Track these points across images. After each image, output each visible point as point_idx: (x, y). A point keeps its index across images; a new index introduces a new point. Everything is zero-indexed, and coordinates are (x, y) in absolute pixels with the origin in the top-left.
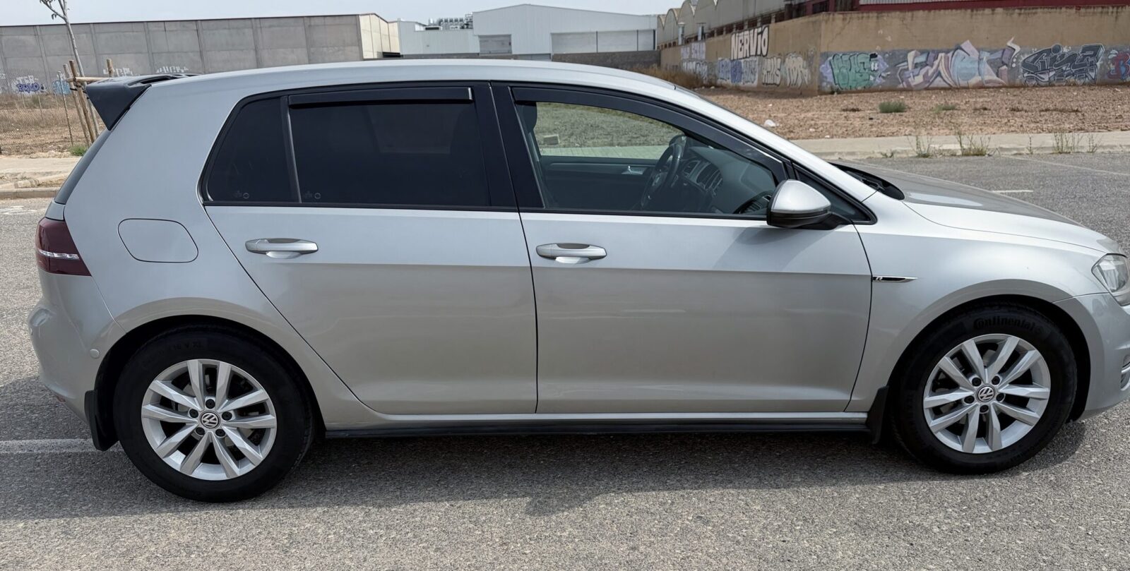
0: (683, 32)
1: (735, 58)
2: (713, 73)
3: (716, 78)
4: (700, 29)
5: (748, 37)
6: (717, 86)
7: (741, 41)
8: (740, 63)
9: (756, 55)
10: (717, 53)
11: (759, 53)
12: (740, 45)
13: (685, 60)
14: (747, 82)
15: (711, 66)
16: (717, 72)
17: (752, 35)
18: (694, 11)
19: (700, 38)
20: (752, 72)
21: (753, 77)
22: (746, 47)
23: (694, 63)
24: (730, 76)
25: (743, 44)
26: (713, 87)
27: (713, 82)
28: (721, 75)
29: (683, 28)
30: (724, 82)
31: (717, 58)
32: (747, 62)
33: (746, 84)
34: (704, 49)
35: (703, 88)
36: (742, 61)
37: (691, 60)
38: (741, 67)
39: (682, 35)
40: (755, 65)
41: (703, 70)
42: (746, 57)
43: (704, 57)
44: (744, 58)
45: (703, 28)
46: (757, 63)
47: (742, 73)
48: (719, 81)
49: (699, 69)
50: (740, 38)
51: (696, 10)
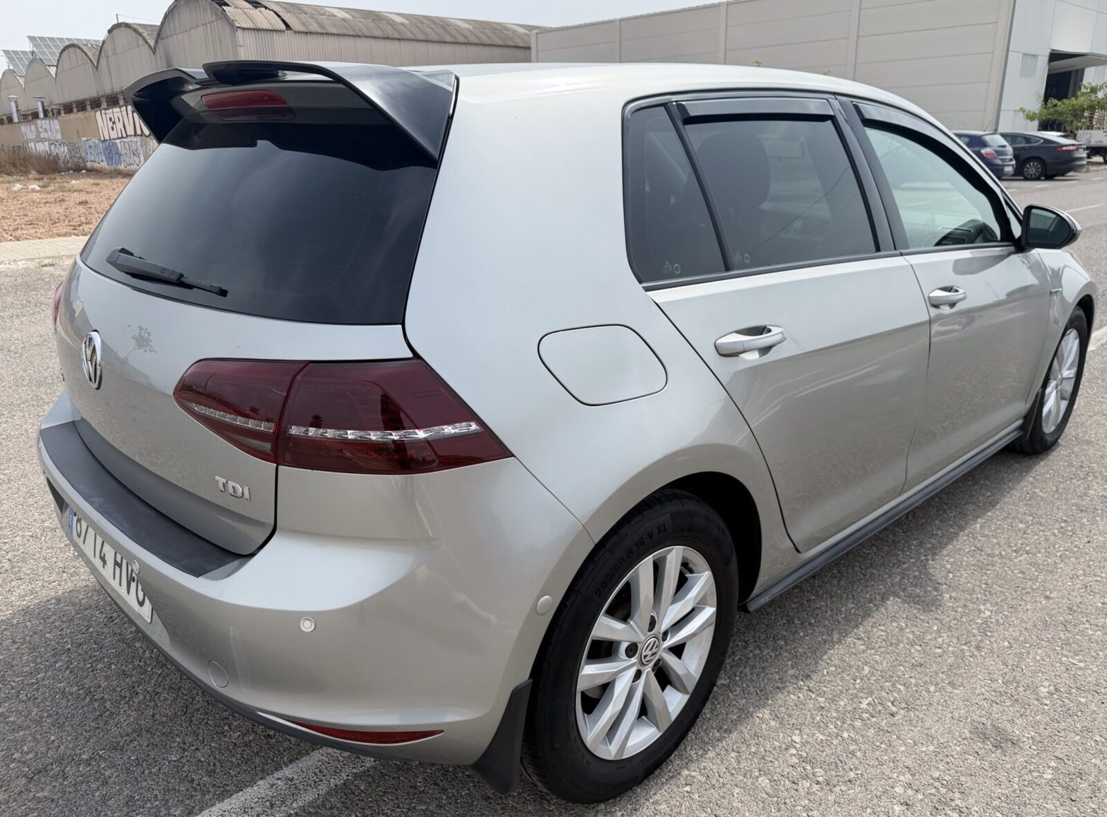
0: (17, 107)
1: (107, 137)
2: (78, 155)
3: (84, 161)
4: (40, 104)
5: (119, 115)
6: (88, 170)
7: (111, 119)
8: (115, 144)
9: (136, 134)
10: (78, 132)
11: (139, 132)
12: (110, 124)
13: (31, 140)
14: (130, 165)
15: (74, 148)
16: (83, 155)
17: (124, 113)
18: (22, 83)
19: (41, 115)
20: (134, 154)
21: (136, 159)
22: (120, 126)
23: (46, 143)
24: (104, 159)
25: (114, 123)
26: (83, 171)
27: (82, 165)
28: (90, 157)
29: (16, 102)
30: (96, 165)
31: (81, 139)
32: (124, 142)
33: (129, 167)
34: (58, 127)
35: (71, 172)
36: (118, 141)
37: (39, 140)
38: (117, 148)
39: (18, 111)
40: (136, 146)
41: (63, 151)
42: (122, 137)
43: (59, 136)
44: (118, 138)
45: (43, 103)
46: (139, 144)
47: (120, 155)
48: (89, 165)
49: (54, 150)
50: (108, 116)
51: (25, 83)
